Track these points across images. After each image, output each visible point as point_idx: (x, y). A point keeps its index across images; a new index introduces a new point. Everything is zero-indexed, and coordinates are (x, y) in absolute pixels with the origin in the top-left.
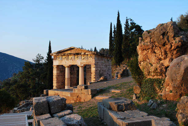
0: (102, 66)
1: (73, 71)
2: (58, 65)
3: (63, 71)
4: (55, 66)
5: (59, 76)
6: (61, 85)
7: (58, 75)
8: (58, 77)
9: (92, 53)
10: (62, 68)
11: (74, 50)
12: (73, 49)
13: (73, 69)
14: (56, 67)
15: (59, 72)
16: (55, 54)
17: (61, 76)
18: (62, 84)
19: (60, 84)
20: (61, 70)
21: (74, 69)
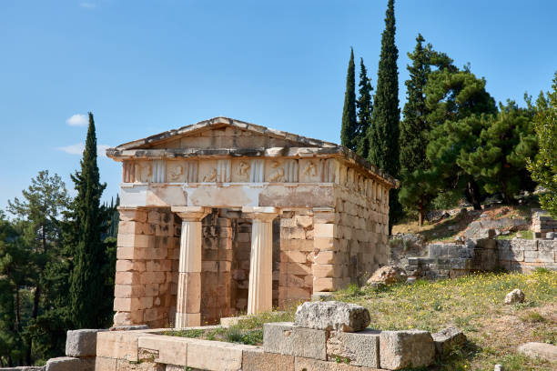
0: (357, 223)
1: (214, 243)
2: (144, 205)
3: (165, 239)
4: (127, 210)
5: (145, 261)
6: (154, 306)
7: (142, 255)
8: (140, 267)
9: (319, 152)
10: (164, 224)
11: (229, 133)
12: (223, 128)
13: (213, 230)
14: (133, 216)
15: (144, 241)
16: (132, 153)
17: (155, 261)
18: (158, 302)
19: (148, 303)
20: (158, 233)
21: (218, 230)
